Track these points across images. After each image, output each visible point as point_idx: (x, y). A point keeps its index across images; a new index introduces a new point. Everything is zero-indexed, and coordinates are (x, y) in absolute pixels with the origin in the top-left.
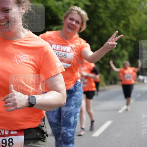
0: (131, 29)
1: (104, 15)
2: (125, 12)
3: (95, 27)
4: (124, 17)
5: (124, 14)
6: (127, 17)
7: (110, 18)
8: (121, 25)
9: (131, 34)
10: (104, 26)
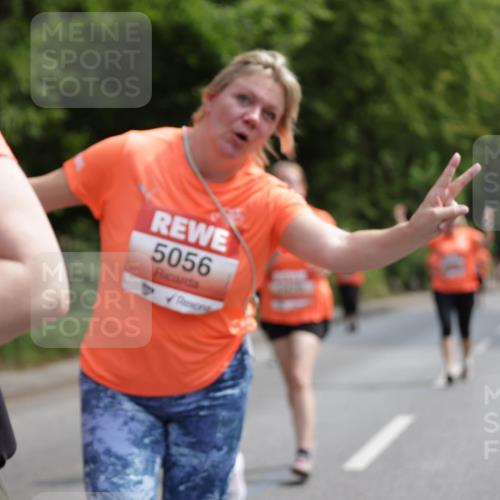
0: (471, 101)
1: (379, 51)
2: (452, 43)
3: (350, 95)
4: (450, 61)
5: (447, 48)
6: (458, 58)
7: (399, 61)
8: (439, 87)
9: (473, 117)
10: (380, 90)
